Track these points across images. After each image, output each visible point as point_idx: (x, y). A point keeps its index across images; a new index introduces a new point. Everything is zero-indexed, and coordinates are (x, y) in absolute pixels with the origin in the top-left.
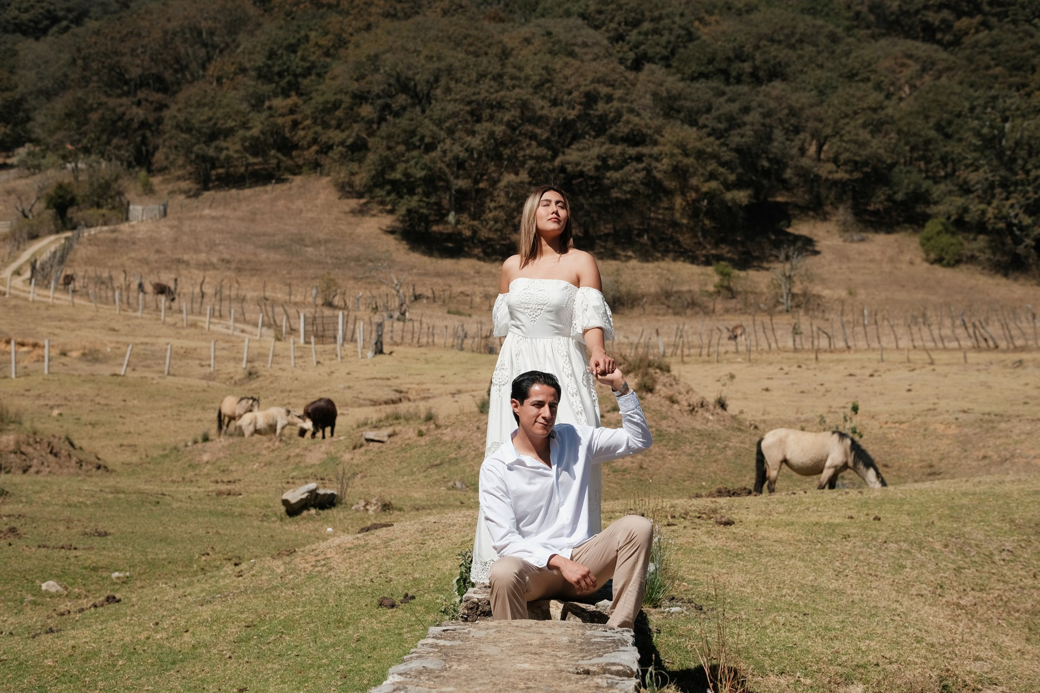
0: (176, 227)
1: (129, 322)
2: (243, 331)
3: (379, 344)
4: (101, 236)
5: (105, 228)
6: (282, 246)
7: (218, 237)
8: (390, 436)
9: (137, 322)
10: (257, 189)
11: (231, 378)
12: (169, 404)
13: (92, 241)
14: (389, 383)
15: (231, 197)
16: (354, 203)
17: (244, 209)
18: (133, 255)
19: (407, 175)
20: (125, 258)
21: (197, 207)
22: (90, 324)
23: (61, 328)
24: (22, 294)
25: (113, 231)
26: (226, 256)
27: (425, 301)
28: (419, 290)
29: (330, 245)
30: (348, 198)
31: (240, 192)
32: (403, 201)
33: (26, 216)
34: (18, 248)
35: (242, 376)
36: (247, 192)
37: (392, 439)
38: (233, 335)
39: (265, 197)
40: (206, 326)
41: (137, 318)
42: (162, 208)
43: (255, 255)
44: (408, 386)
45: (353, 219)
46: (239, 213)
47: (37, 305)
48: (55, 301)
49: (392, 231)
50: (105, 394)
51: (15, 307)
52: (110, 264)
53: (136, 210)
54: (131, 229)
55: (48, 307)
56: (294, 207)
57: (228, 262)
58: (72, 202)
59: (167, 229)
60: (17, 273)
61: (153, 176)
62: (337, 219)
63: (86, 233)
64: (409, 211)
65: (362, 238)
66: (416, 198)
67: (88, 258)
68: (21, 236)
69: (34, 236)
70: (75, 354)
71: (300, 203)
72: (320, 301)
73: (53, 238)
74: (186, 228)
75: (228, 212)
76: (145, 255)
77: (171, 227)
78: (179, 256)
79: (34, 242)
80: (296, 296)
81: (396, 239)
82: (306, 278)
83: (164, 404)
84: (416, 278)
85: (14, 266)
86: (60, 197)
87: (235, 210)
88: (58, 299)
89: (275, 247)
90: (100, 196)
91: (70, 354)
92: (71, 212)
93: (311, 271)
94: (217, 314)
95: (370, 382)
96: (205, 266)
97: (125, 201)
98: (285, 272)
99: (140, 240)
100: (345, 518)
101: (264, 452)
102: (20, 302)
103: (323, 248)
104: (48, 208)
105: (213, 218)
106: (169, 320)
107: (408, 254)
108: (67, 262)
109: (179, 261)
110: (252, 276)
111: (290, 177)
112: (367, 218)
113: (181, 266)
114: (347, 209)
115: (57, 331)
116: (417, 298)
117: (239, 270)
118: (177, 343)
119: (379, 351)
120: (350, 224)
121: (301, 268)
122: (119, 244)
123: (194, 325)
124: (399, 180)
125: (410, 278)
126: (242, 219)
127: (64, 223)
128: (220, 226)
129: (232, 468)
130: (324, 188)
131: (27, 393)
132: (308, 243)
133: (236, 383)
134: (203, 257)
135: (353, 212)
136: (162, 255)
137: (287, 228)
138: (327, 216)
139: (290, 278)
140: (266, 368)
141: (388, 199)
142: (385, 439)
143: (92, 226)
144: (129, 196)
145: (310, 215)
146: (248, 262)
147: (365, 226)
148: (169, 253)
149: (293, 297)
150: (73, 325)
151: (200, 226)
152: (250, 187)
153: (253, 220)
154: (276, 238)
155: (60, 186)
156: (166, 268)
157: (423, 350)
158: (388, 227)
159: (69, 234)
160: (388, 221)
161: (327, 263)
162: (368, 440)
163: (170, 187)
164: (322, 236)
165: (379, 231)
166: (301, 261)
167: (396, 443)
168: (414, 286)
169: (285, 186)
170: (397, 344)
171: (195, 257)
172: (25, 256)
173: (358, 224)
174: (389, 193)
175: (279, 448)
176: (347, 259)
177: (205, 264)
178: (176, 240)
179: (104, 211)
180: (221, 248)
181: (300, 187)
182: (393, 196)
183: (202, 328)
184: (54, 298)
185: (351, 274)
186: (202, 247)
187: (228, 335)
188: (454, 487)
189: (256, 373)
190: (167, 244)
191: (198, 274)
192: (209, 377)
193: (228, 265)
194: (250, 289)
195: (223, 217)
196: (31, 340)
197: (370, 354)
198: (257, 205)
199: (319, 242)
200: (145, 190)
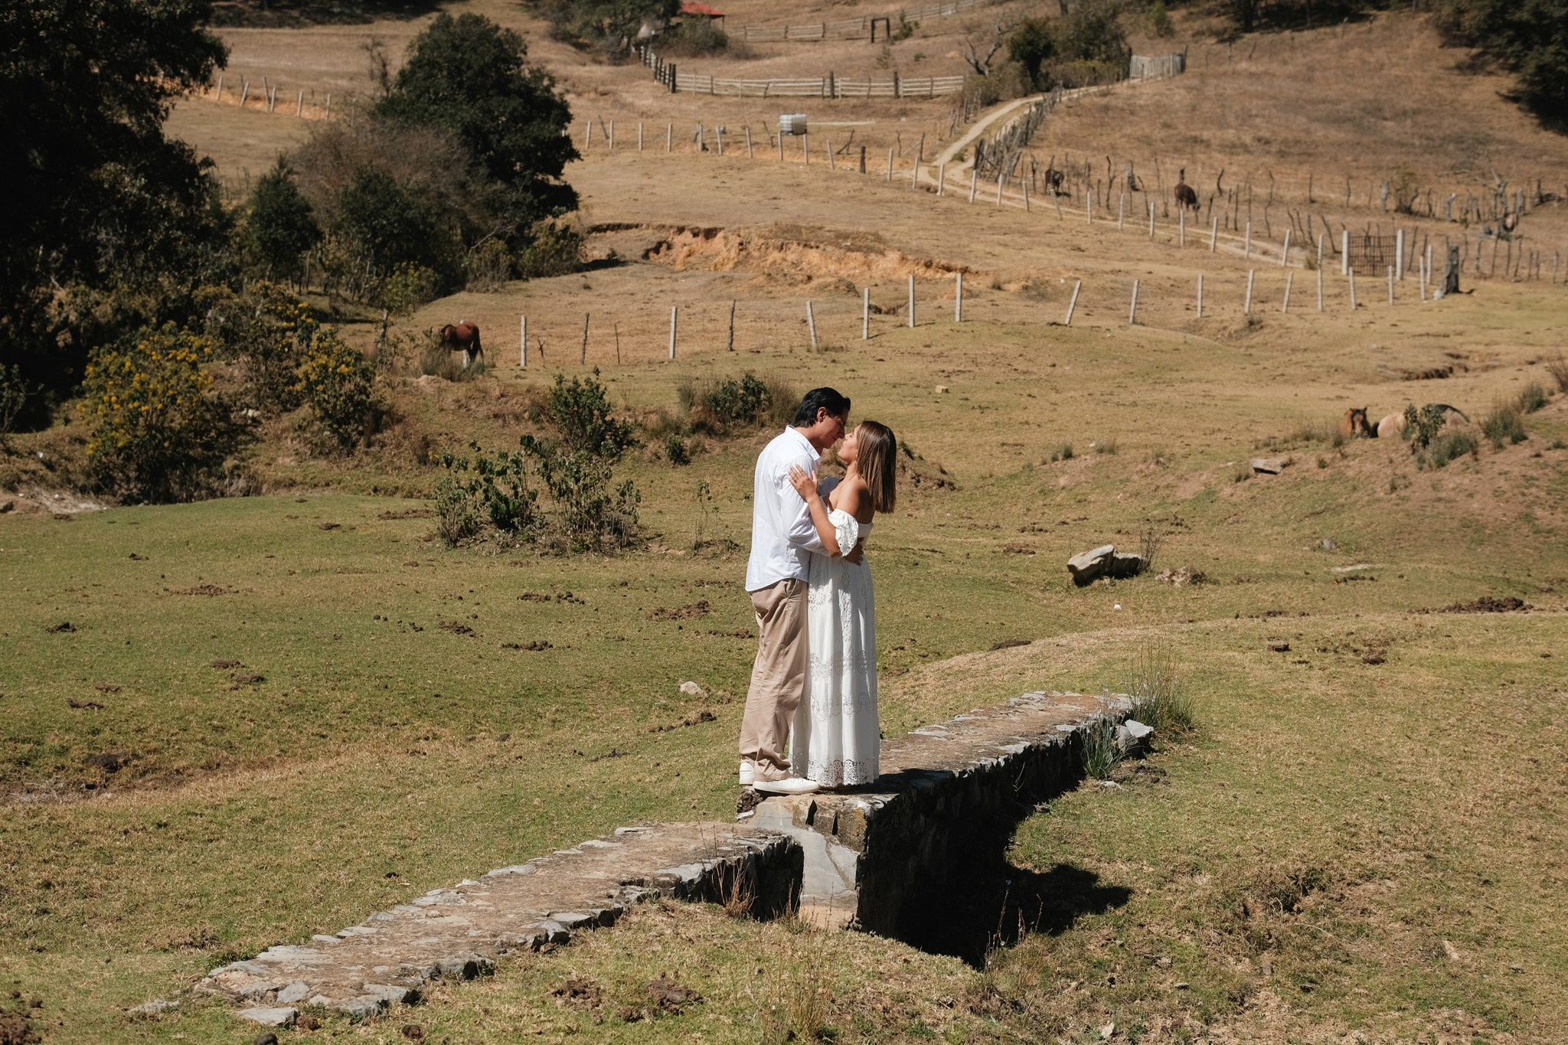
0: (1195, 88)
1: (1102, 238)
2: (1265, 253)
3: (1453, 278)
4: (1086, 101)
5: (1094, 89)
6: (1349, 120)
7: (1254, 105)
8: (1284, 466)
9: (1113, 237)
10: (1322, 30)
11: (1225, 328)
12: (1115, 372)
13: (1073, 109)
14: (1444, 342)
15: (1283, 42)
16: (1462, 54)
17: (1299, 61)
18: (1129, 130)
19: (1538, 14)
20: (1118, 135)
21: (1230, 58)
22: (1047, 239)
23: (1006, 245)
24: (960, 191)
25: (1104, 95)
26: (1265, 134)
27: (1555, 204)
28: (1548, 188)
29: (1420, 118)
30: (1454, 46)
31: (1296, 34)
32: (1532, 54)
33: (981, 72)
34: (967, 118)
35: (1242, 326)
36: (1307, 35)
37: (1287, 470)
38: (1248, 259)
39: (1333, 42)
40: (1211, 243)
41: (1115, 230)
42: (1178, 59)
43: (1308, 132)
44: (1472, 347)
45: (1459, 79)
46: (1290, 69)
47: (977, 209)
48: (1004, 202)
49: (1513, 98)
50: (1031, 356)
51: (947, 210)
52: (1095, 144)
53: (1141, 61)
54: (1130, 92)
55: (995, 211)
56: (1372, 60)
57: (1267, 142)
58: (1048, 50)
59: (1183, 92)
60: (960, 158)
61: (1173, 9)
62: (1435, 78)
63: (1065, 96)
64: (1541, 69)
65: (1470, 107)
66: (1551, 49)
67: (1064, 135)
68: (971, 101)
69: (991, 101)
70: (1013, 287)
71: (1381, 54)
72: (1392, 204)
73: (1017, 103)
74: (1210, 91)
75: (1274, 67)
76: (1147, 131)
77: (1189, 89)
78: (1197, 133)
79: (991, 109)
80: (1357, 195)
81: (1520, 109)
82: (1380, 168)
83: (1108, 371)
84: (1545, 169)
85: (956, 147)
86: (1030, 43)
87: (1285, 62)
88: (1009, 199)
89: (1339, 121)
90: (1089, 42)
91: (1005, 286)
92: (1045, 65)
93: (1389, 158)
94: (1231, 225)
95: (1418, 341)
96: (1233, 148)
97: (1125, 49)
98: (1349, 158)
99: (1141, 106)
100: (1144, 591)
101: (1135, 477)
102: (955, 204)
103: (1409, 122)
104: (1012, 58)
105: (1252, 75)
106: (1161, 234)
107: (1537, 133)
108: (1032, 142)
109: (1196, 140)
110: (1301, 163)
111: (1374, 12)
112: (1480, 78)
113: (1197, 147)
114: (1452, 64)
115: (998, 250)
116: (1544, 199)
117: (1282, 154)
118: (1162, 270)
119: (1453, 288)
120: (1453, 85)
121: (1374, 153)
122: (1110, 113)
123: (1195, 243)
124: (1528, 22)
125: (1537, 169)
126: (1293, 77)
127: (1035, 80)
128: (1260, 88)
129: (1091, 498)
130: (1421, 30)
131: (926, 350)
132: (1388, 115)
133: (1230, 335)
134: (1230, 134)
135: (1460, 68)
136: (1171, 132)
137: (1359, 91)
138: (1419, 74)
139: (1357, 168)
140: (1277, 314)
141: (1509, 50)
142: (1278, 469)
143: (1074, 87)
144: (1133, 40)
145: (1395, 71)
146: (1297, 142)
147: (1476, 89)
148: (1182, 127)
149: (1352, 198)
150: (1022, 241)
151: (1230, 87)
152: (1313, 28)
153: (1309, 80)
154: (1341, 107)
155: (1031, 27)
156: (1177, 150)
157: (1520, 287)
158: (1510, 91)
159: (1039, 98)
160: (1509, 82)
161: (1413, 145)
162: (1258, 470)
163: (1197, 25)
164: (1409, 105)
165: (1497, 98)
166: (1375, 142)
167: (1290, 475)
168: (1539, 182)
169: (1364, 27)
170: (1485, 278)
171: (1219, 134)
172: (974, 132)
173: (1464, 87)
174: (1511, 42)
175: (1154, 472)
176: (1443, 139)
177: (1234, 146)
178: (1194, 108)
179: (1095, 63)
180: (1258, 121)
181: (1384, 28)
182: (1517, 46)
183: (1207, 247)
184: (1002, 196)
185: (1449, 162)
186: (1231, 119)
187: (1241, 259)
188: (1320, 547)
189: (1259, 322)
190: (1181, 114)
191: (1219, 159)
192: (1193, 328)
193: (1267, 147)
194: (1291, 184)
195: (1266, 73)
196: (959, 263)
197: (1438, 294)
198: (1318, 56)
199: (1405, 113)
200: (1159, 30)
